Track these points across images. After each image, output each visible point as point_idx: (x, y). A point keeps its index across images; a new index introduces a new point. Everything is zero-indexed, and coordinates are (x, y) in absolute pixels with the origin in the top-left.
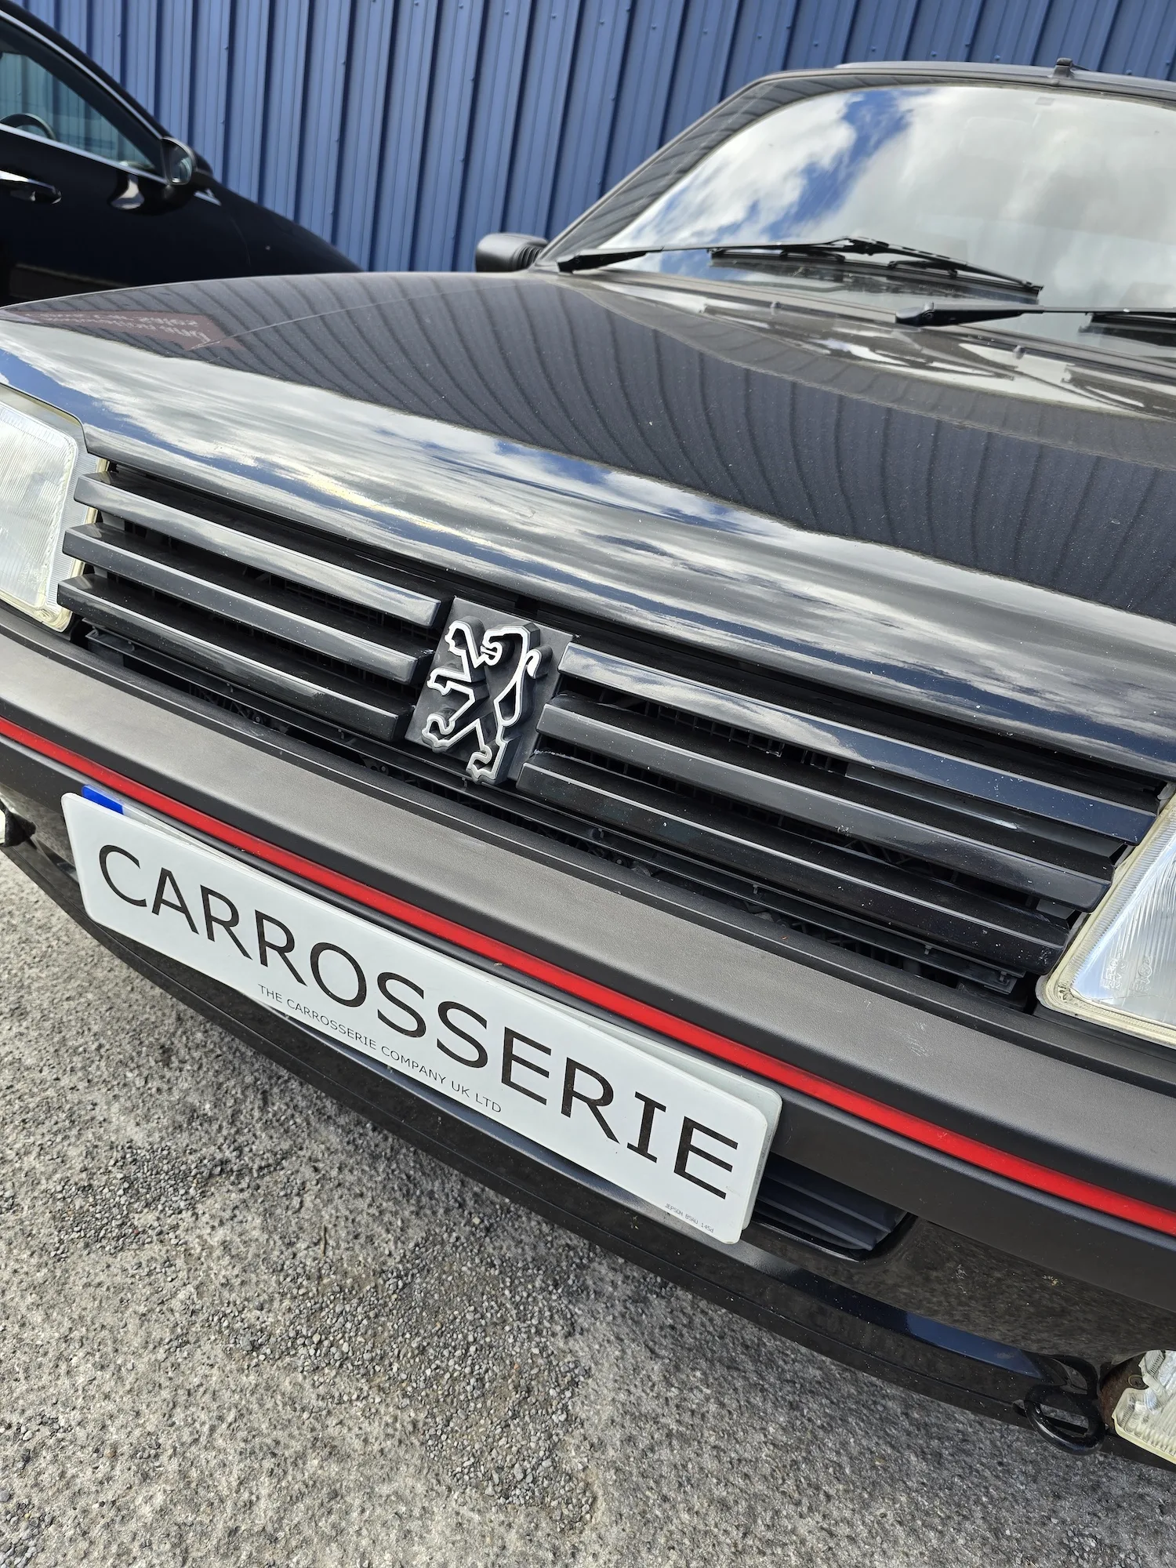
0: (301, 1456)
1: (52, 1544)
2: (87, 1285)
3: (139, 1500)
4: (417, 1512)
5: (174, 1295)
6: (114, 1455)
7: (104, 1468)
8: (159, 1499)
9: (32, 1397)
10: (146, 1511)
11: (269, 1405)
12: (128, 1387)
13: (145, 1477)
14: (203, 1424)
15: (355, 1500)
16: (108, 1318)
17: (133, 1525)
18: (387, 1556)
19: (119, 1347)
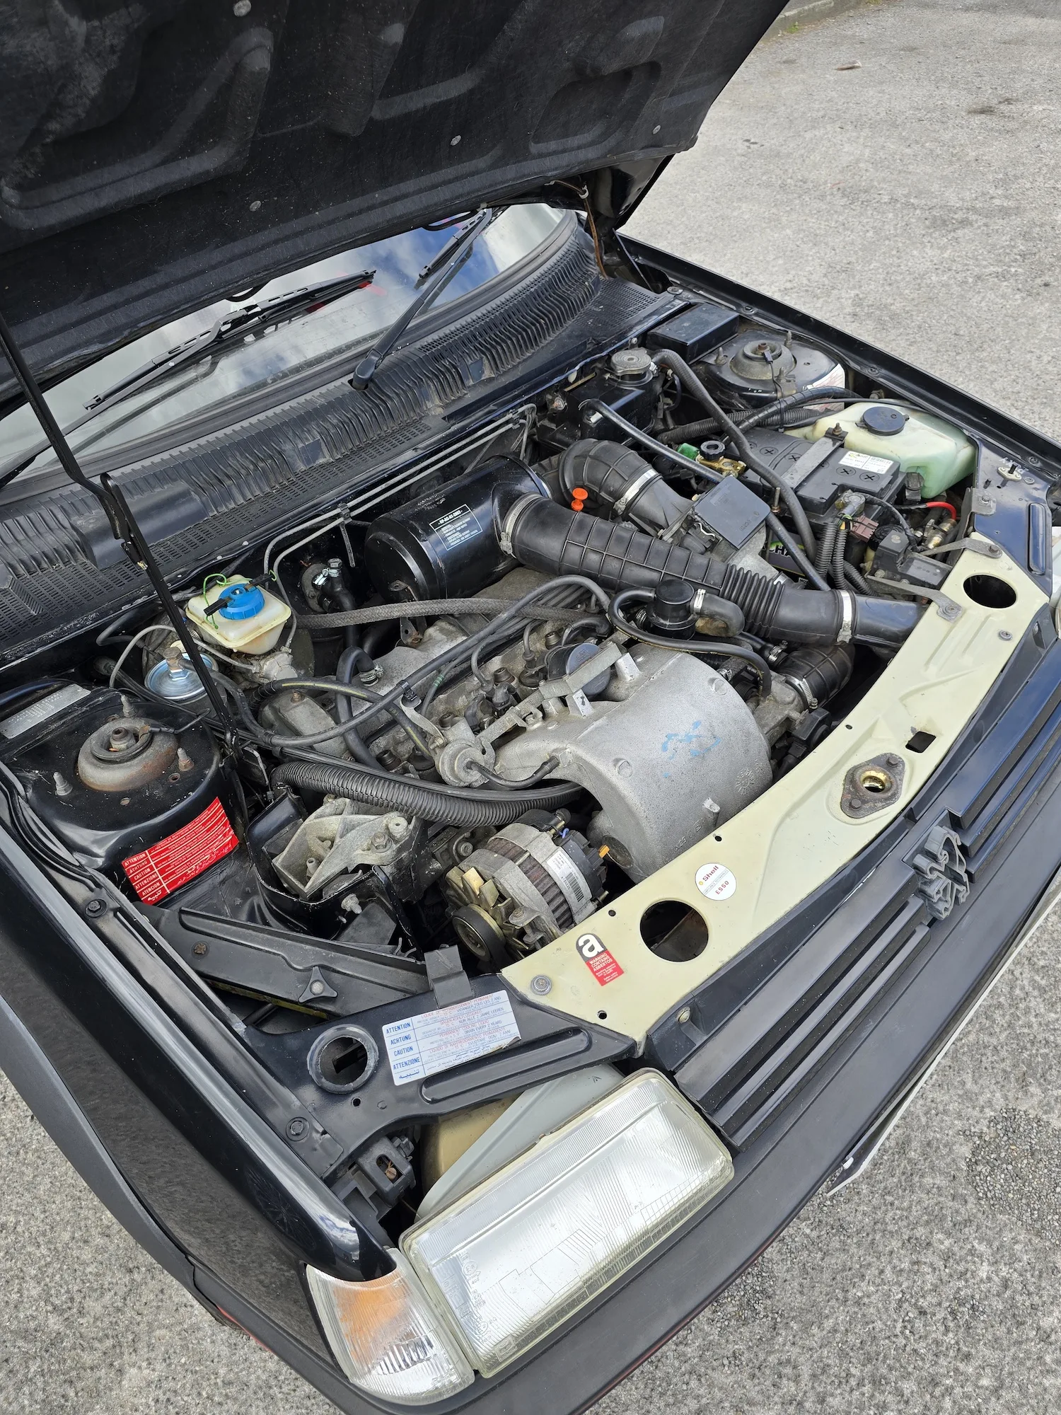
0: (910, 1161)
1: (969, 1292)
2: (801, 1293)
3: (942, 1247)
4: (934, 1105)
5: (807, 1236)
6: (917, 1263)
7: (926, 1269)
8: (940, 1236)
9: (884, 1317)
10: (947, 1243)
11: (881, 1177)
12: (875, 1259)
13: (929, 1244)
14: (895, 1214)
15: (931, 1135)
16: (826, 1276)
17: (956, 1249)
18: (956, 1122)
19: (847, 1268)
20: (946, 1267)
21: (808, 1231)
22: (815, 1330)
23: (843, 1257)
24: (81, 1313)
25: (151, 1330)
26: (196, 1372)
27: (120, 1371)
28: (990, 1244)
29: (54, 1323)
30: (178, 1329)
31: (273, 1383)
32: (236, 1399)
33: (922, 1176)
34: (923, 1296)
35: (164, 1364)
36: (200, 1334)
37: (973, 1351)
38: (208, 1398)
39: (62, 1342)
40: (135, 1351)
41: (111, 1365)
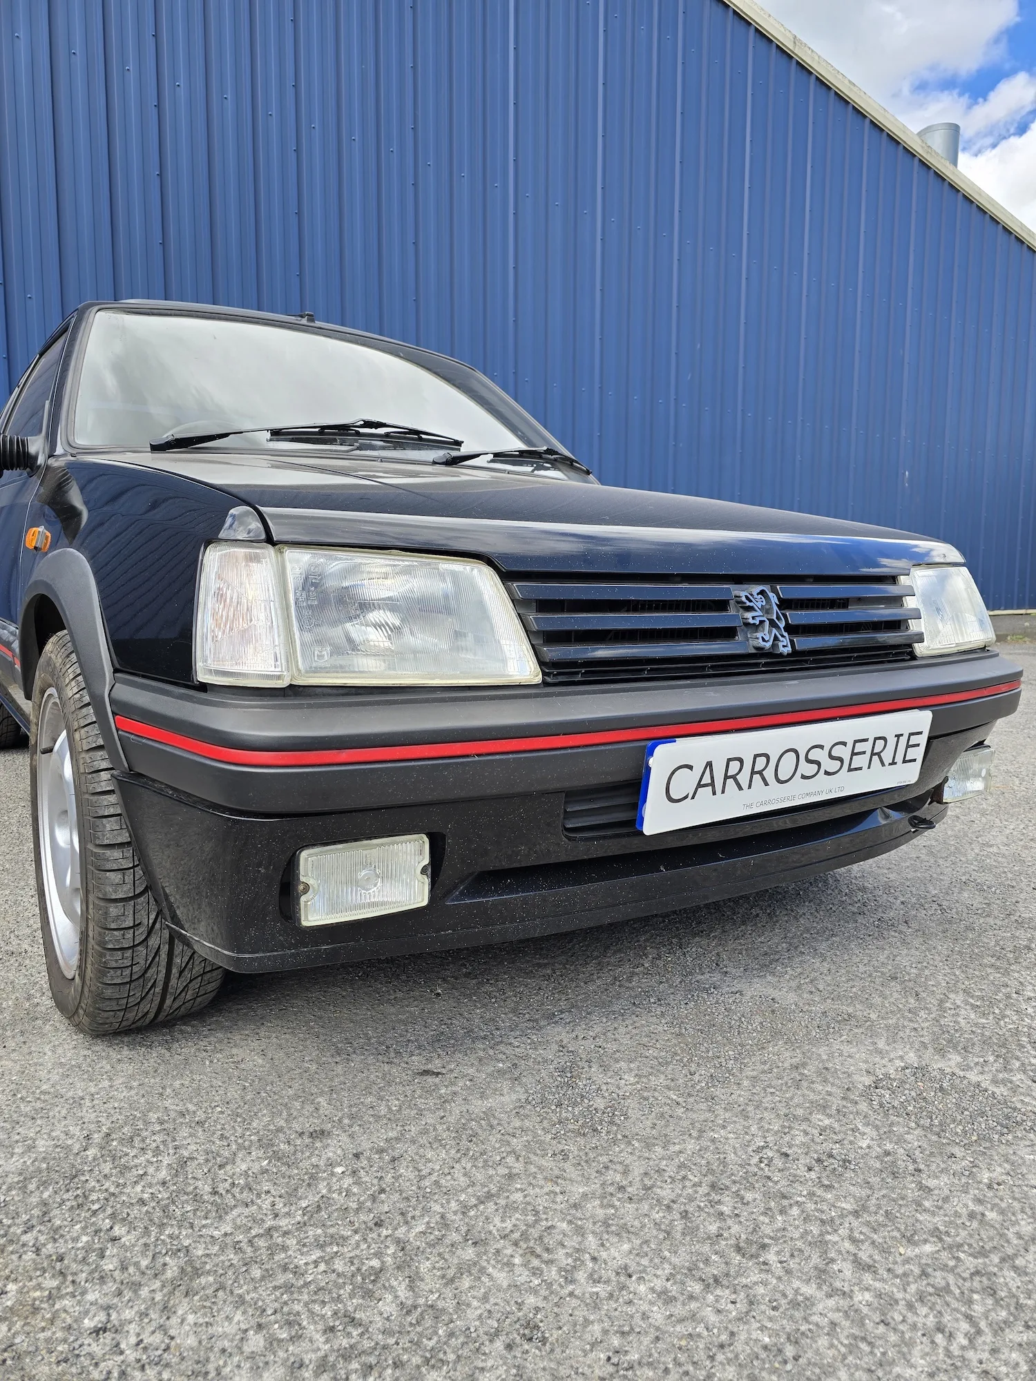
1: (843, 1152)
6: (789, 1128)
7: (798, 1133)
8: (820, 1117)
9: (740, 1153)
10: (827, 1121)
12: (742, 1120)
13: (806, 1119)
14: (774, 1099)
18: (860, 1063)
19: (710, 1121)
20: (820, 1135)
21: (675, 1097)
22: (658, 1149)
23: (708, 1115)
28: (877, 1128)
33: (813, 1082)
34: (790, 1147)
37: (836, 1185)
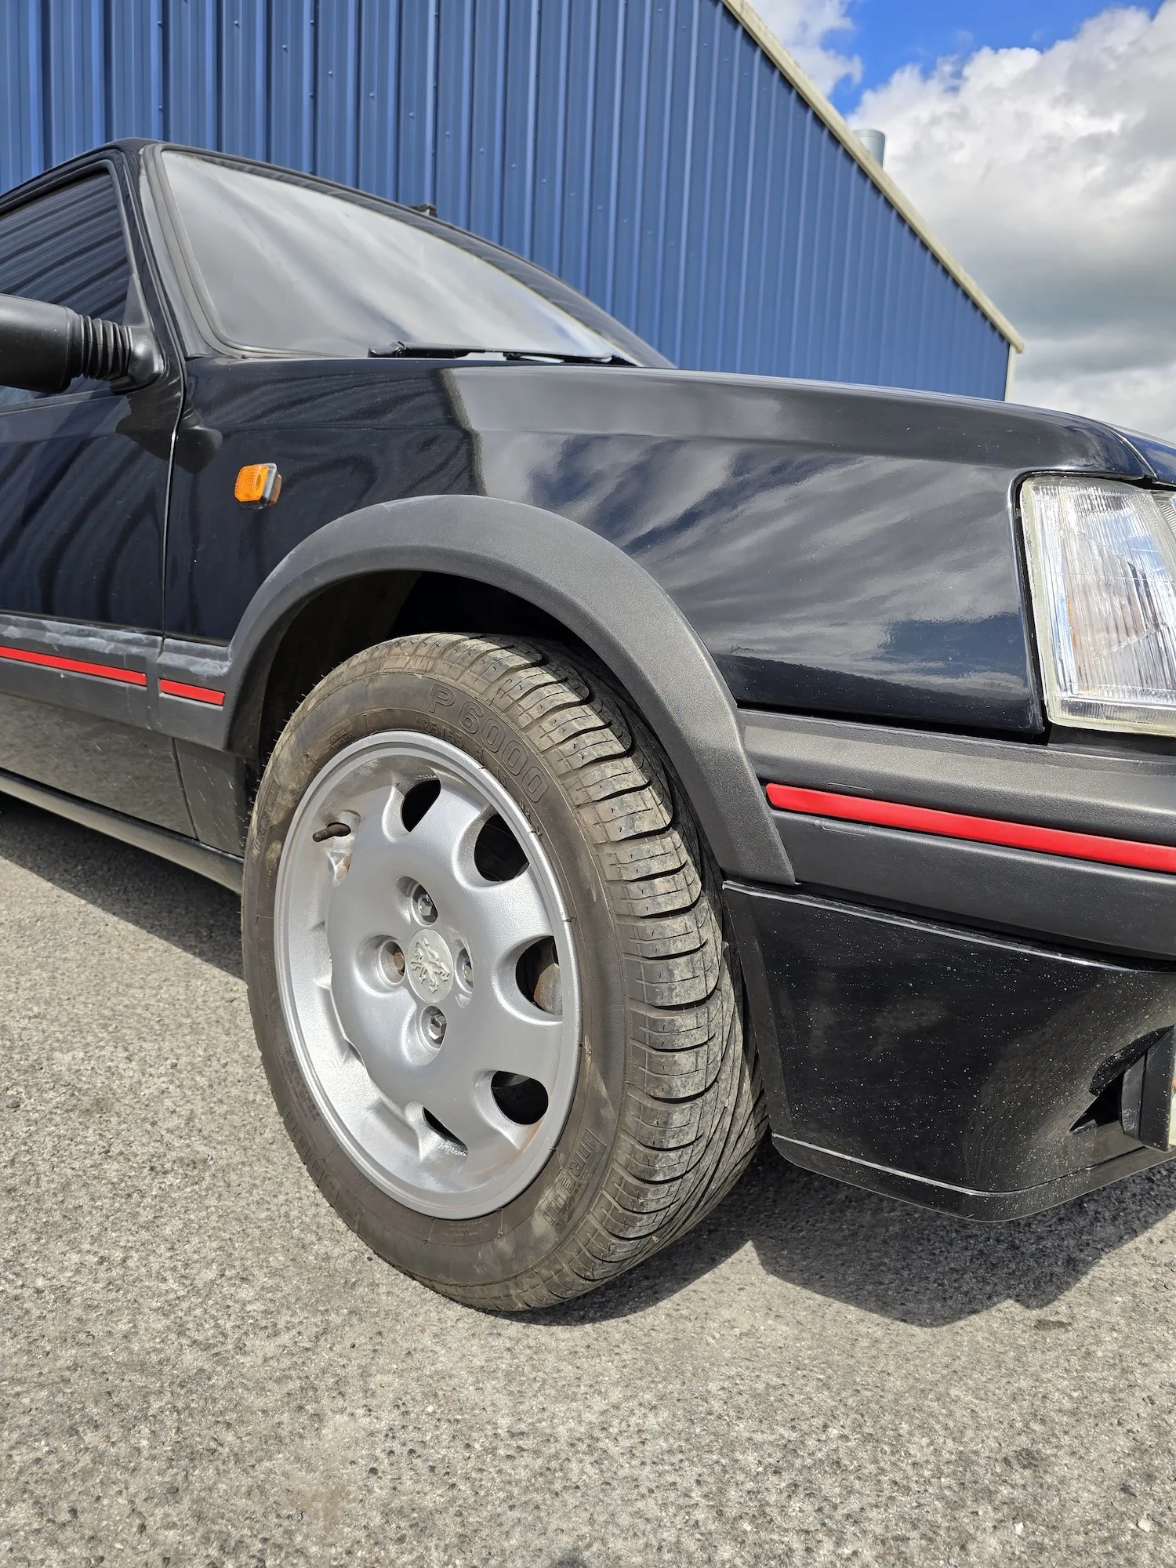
24: (240, 1349)
25: (365, 1374)
26: (457, 1421)
27: (318, 1416)
29: (192, 1359)
30: (414, 1375)
31: (597, 1433)
32: (537, 1453)
35: (397, 1412)
36: (454, 1382)
38: (485, 1450)
39: (209, 1379)
40: (342, 1394)
41: (301, 1408)
